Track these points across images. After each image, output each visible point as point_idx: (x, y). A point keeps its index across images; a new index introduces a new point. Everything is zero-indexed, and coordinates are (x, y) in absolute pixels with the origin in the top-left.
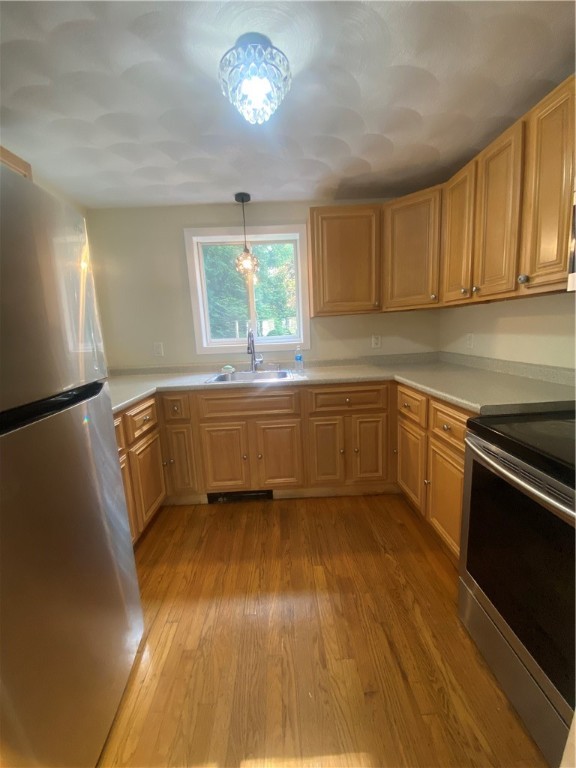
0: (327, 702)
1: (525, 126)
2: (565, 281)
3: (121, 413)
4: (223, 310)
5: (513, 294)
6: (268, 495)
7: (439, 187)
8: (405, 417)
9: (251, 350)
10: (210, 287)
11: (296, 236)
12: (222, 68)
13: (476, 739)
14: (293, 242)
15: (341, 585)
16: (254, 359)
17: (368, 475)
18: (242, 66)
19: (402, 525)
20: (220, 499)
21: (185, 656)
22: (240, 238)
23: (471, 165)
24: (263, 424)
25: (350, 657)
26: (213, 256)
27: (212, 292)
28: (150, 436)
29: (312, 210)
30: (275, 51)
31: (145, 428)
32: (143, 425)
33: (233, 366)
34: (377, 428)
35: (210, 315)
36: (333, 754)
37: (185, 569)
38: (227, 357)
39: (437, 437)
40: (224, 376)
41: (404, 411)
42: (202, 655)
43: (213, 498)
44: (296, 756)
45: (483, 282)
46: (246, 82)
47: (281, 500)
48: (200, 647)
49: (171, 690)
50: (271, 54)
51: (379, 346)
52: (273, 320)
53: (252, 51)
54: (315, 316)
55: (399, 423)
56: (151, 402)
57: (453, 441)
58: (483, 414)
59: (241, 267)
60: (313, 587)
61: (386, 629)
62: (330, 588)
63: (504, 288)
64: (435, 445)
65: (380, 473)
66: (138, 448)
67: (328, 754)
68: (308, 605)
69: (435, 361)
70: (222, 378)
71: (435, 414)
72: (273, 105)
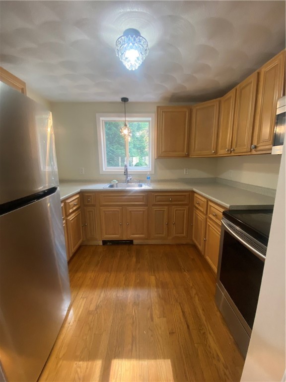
0: (152, 336)
1: (259, 74)
2: (271, 149)
3: (64, 201)
4: (113, 152)
5: (249, 153)
6: (130, 242)
7: (219, 99)
8: (197, 208)
9: (126, 173)
10: (108, 140)
11: (150, 119)
12: (117, 45)
13: (218, 355)
14: (149, 121)
15: (162, 285)
16: (127, 177)
17: (179, 235)
18: (126, 44)
19: (193, 259)
20: (109, 243)
21: (89, 313)
22: (123, 119)
23: (233, 90)
24: (130, 209)
25: (164, 317)
26: (109, 124)
27: (109, 142)
28: (77, 212)
29: (158, 107)
30: (141, 38)
31: (74, 208)
32: (74, 206)
33: (117, 181)
34: (184, 213)
35: (107, 154)
36: (153, 359)
37: (91, 275)
38: (115, 176)
39: (211, 219)
40: (113, 185)
41: (197, 206)
42: (97, 313)
43: (105, 242)
44: (136, 358)
45: (236, 146)
46: (127, 51)
47: (137, 245)
48: (96, 309)
49: (82, 328)
50: (139, 39)
51: (187, 173)
52: (138, 157)
53: (131, 38)
54: (157, 159)
55: (194, 211)
56: (78, 196)
57: (217, 221)
58: (230, 209)
59: (123, 133)
60: (149, 285)
61: (182, 305)
62: (157, 286)
63: (245, 150)
64: (209, 223)
65: (185, 234)
66: (71, 217)
67: (151, 359)
68: (146, 293)
69: (214, 182)
70: (112, 186)
71: (210, 208)
72: (139, 62)
